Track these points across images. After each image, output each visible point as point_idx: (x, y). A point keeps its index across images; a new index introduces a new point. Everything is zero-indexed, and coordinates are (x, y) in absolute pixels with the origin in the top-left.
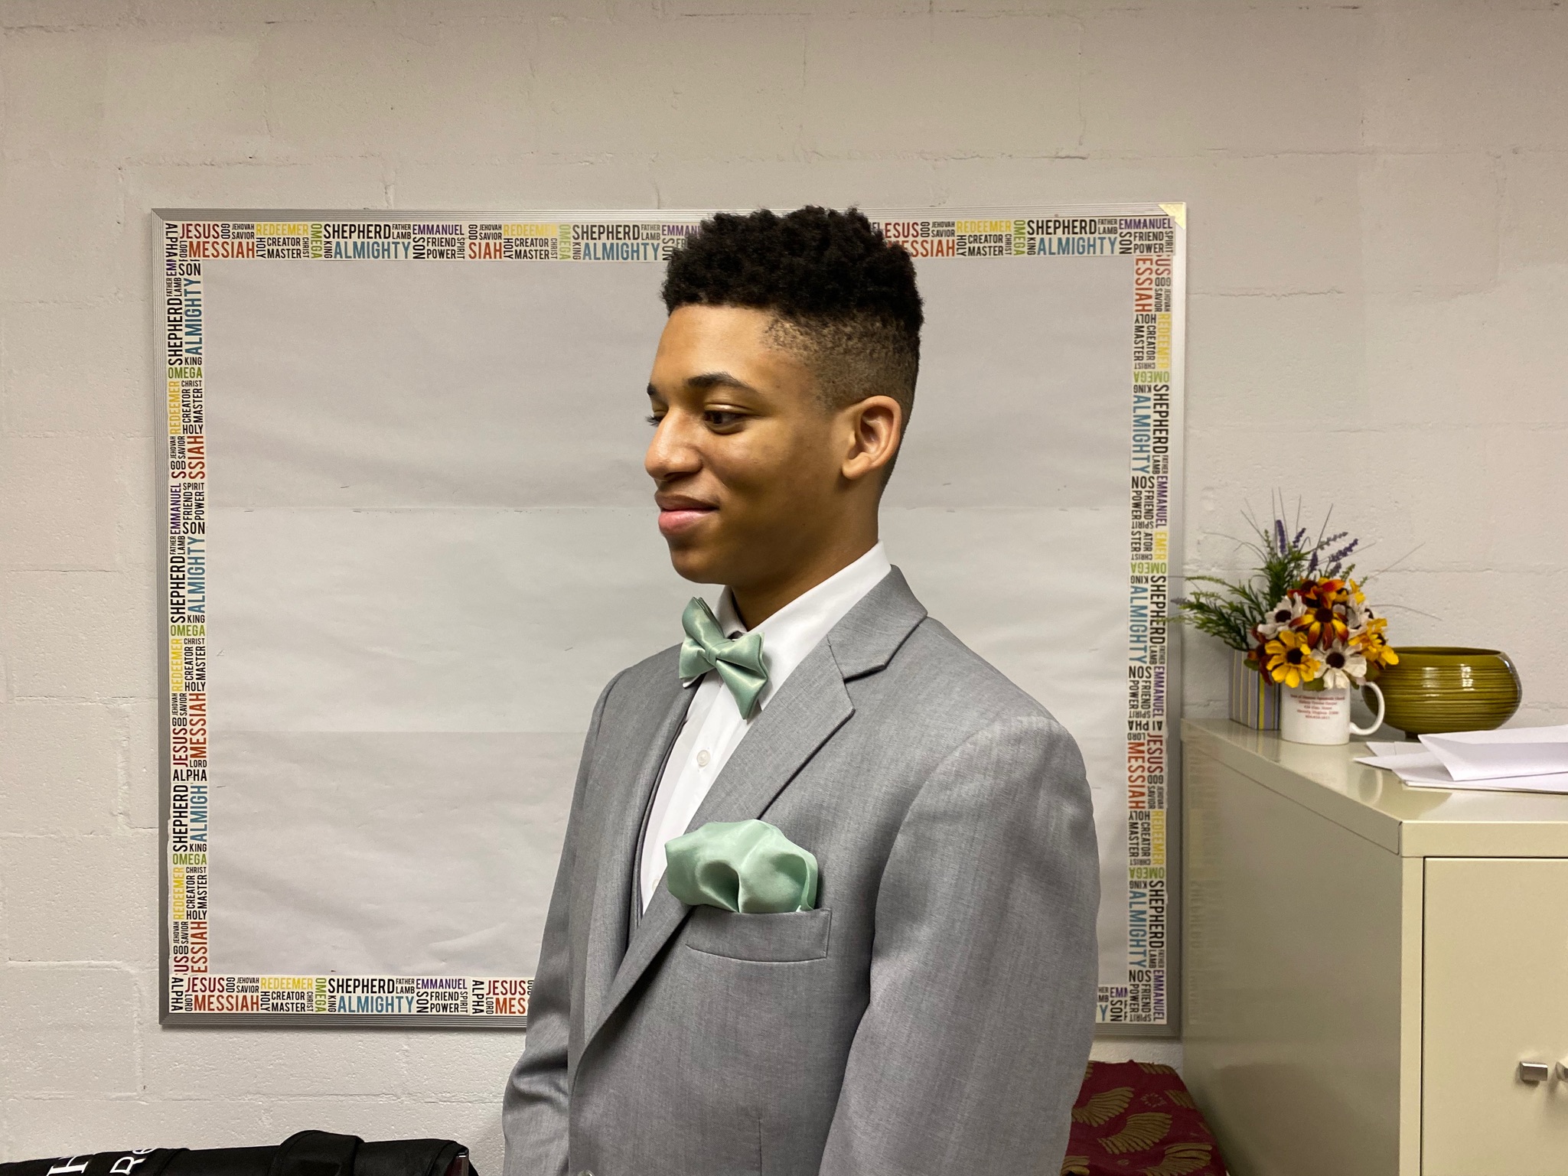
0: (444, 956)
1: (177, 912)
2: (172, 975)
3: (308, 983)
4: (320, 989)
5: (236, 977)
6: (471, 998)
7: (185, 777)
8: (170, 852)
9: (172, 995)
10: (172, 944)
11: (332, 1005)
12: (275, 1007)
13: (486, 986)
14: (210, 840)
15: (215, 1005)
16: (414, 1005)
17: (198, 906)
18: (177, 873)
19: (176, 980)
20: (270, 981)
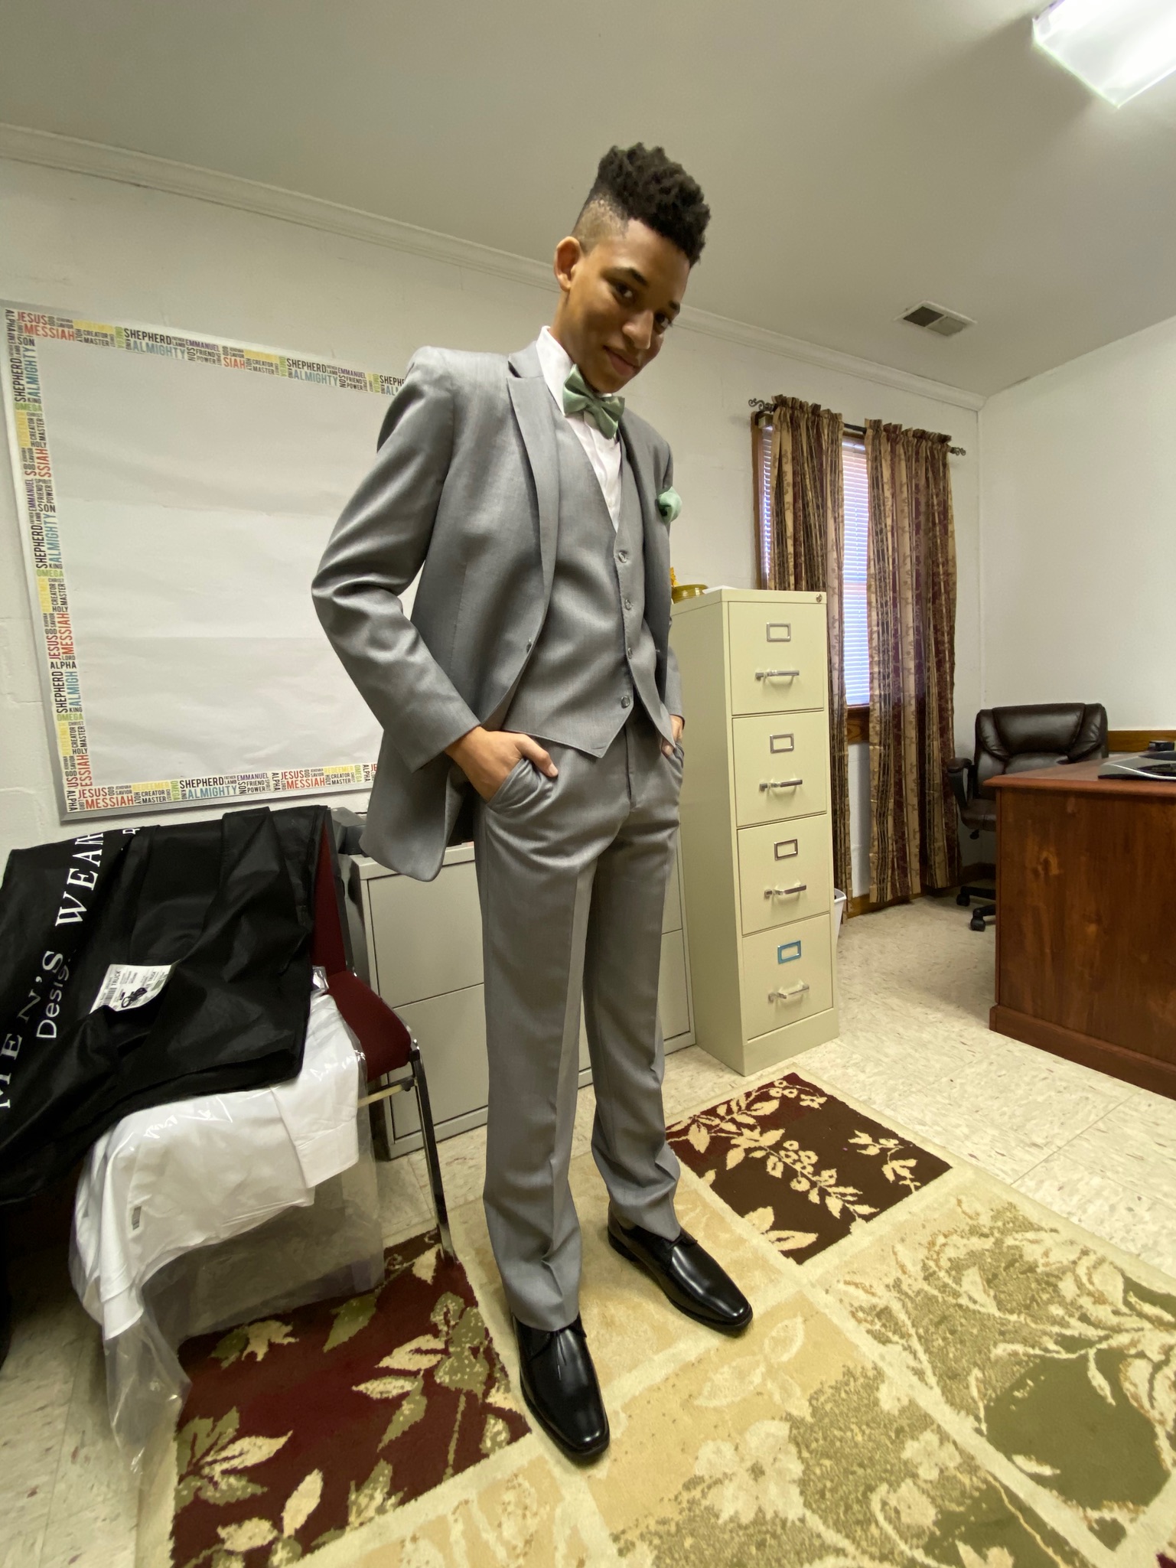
0: (252, 761)
1: (65, 750)
2: (66, 789)
3: (166, 784)
4: (175, 787)
5: (115, 786)
6: (272, 783)
7: (59, 666)
8: (55, 714)
9: (68, 802)
10: (64, 771)
11: (184, 795)
12: (145, 801)
13: (280, 775)
14: (83, 704)
15: (101, 804)
16: (238, 791)
17: (80, 746)
18: (62, 727)
19: (70, 792)
20: (139, 787)
